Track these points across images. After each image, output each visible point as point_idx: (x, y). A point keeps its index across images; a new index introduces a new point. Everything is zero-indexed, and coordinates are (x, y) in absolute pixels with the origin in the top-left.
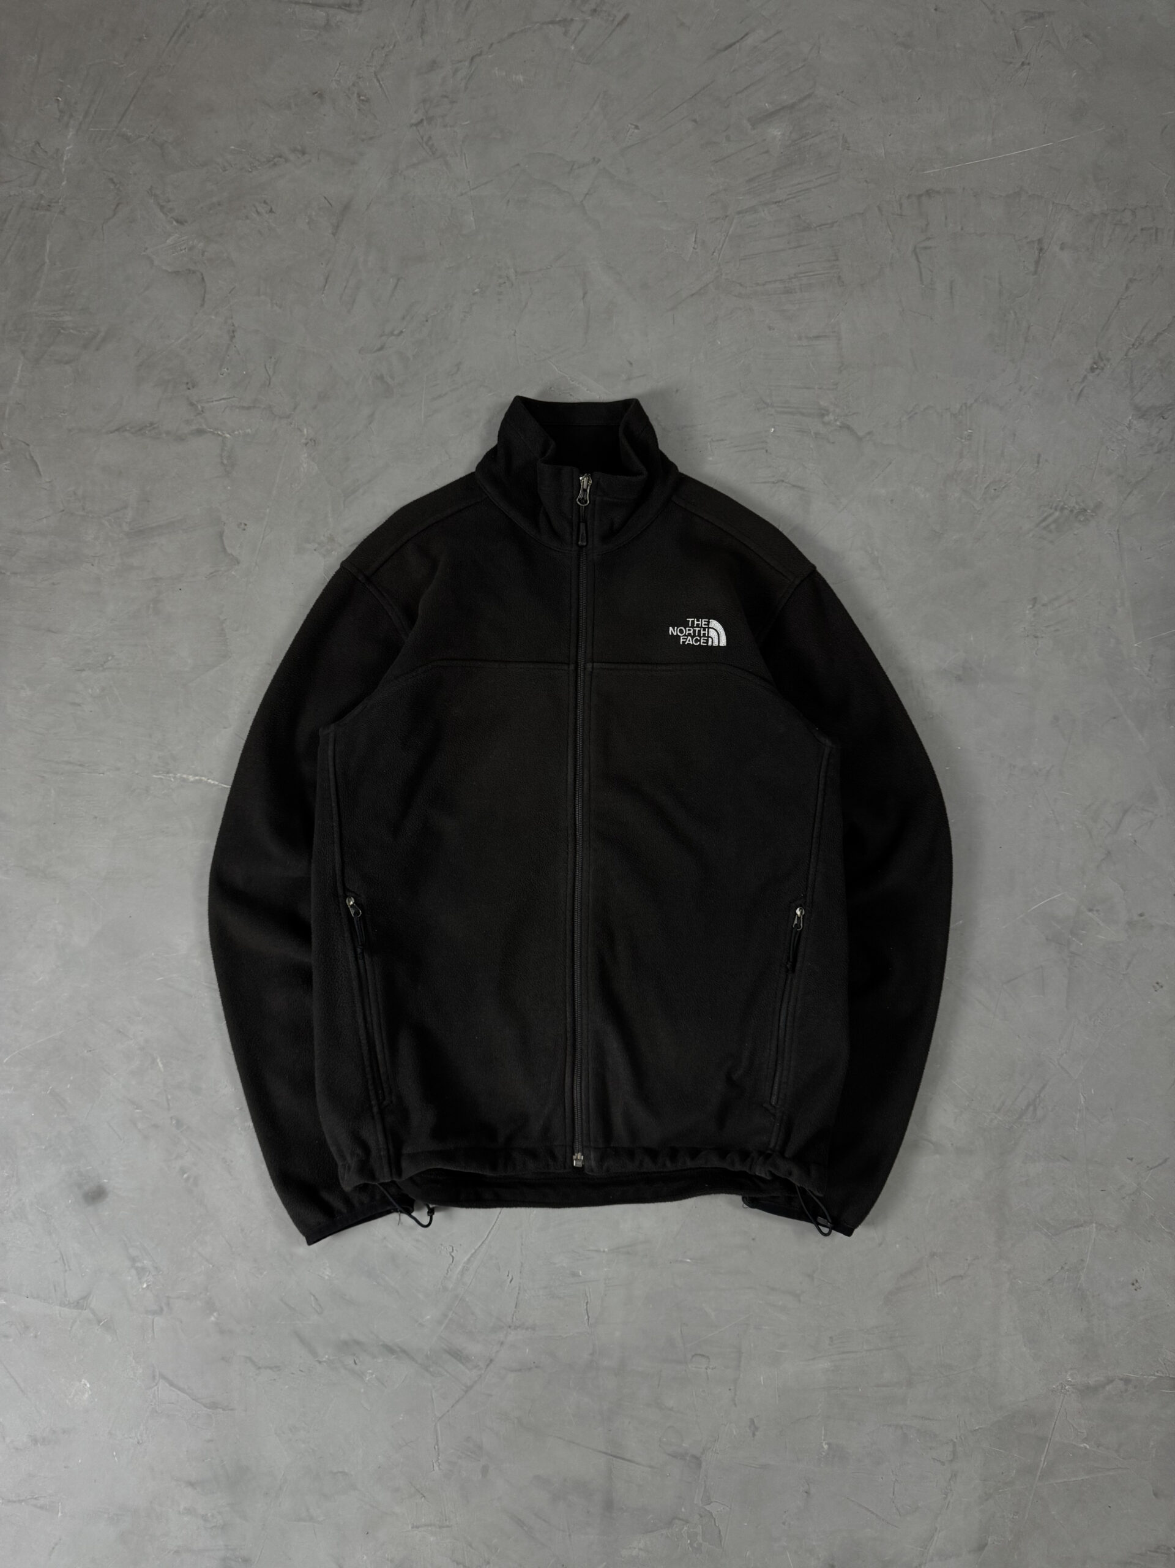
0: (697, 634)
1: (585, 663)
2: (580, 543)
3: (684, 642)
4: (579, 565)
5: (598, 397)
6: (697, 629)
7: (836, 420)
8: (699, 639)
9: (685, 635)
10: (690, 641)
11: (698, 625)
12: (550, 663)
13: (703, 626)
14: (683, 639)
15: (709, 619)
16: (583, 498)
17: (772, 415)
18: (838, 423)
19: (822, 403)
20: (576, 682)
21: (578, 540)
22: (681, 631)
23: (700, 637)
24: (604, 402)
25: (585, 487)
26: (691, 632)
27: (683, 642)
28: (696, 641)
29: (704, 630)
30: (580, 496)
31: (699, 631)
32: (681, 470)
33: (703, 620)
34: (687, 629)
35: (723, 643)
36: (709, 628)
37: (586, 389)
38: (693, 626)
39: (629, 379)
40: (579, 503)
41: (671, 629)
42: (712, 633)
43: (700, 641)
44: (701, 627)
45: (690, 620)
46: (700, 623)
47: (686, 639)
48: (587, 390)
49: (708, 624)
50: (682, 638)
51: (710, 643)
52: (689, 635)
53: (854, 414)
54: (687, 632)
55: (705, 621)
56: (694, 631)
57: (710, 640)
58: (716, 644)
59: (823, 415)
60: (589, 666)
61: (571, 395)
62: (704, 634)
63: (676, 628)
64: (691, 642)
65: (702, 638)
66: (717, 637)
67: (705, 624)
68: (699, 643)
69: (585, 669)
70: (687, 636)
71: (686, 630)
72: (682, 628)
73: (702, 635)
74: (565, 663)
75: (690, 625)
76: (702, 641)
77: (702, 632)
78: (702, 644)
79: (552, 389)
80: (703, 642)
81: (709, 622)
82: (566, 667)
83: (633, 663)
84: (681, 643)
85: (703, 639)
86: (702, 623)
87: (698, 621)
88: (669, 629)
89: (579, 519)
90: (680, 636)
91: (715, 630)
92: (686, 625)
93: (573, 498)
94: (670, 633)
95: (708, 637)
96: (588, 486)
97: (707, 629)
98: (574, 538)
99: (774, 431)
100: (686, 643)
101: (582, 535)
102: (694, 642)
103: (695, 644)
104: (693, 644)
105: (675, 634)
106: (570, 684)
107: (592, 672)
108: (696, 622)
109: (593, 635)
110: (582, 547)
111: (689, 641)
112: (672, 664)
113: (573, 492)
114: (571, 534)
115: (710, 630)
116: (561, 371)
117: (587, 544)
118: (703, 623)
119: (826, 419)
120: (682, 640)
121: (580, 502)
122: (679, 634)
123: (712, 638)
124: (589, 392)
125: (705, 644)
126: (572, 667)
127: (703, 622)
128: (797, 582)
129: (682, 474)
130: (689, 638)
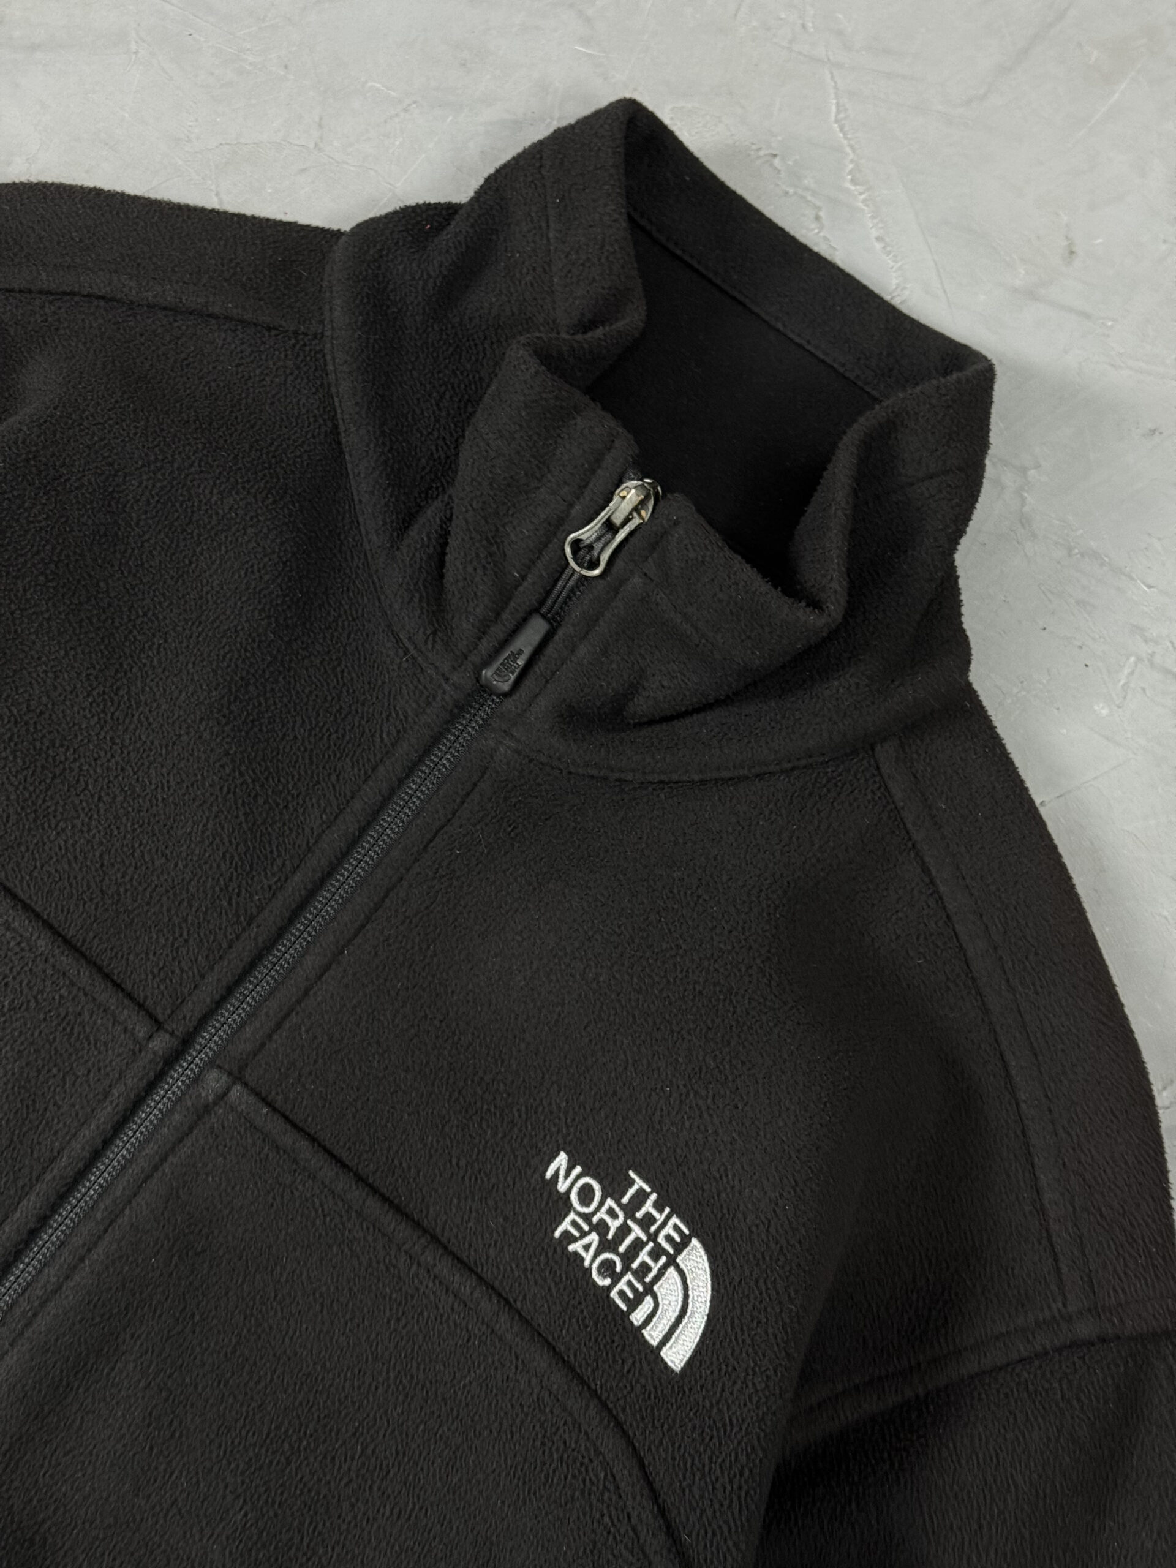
0: (622, 1249)
1: (211, 1064)
2: (487, 673)
3: (568, 1237)
4: (436, 740)
5: (894, 282)
6: (637, 1232)
8: (618, 1269)
9: (587, 1218)
10: (585, 1248)
11: (647, 1221)
12: (107, 977)
13: (661, 1239)
14: (574, 1224)
15: (694, 1233)
16: (590, 547)
20: (137, 1103)
21: (486, 664)
22: (586, 1195)
23: (626, 1268)
24: (905, 309)
25: (618, 520)
26: (614, 1225)
27: (566, 1233)
28: (607, 1268)
29: (656, 1254)
30: (587, 533)
31: (638, 1245)
32: (982, 677)
33: (675, 1220)
34: (610, 1202)
35: (676, 1356)
36: (672, 1262)
37: (874, 233)
38: (630, 1210)
39: (1031, 294)
40: (568, 550)
41: (562, 1159)
42: (669, 1289)
43: (616, 1278)
44: (653, 1237)
45: (639, 1183)
46: (660, 1218)
47: (584, 1234)
48: (879, 239)
49: (680, 1247)
50: (572, 1216)
51: (638, 1317)
52: (601, 1228)
54: (602, 1214)
55: (676, 1228)
56: (624, 1231)
57: (648, 1304)
58: (653, 1335)
60: (215, 1081)
61: (817, 218)
62: (645, 1268)
63: (578, 1169)
64: (588, 1258)
65: (629, 1276)
66: (673, 1315)
67: (669, 1238)
68: (607, 1282)
69: (197, 1080)
70: (594, 1228)
71: (602, 1203)
72: (596, 1186)
73: (635, 1265)
74: (151, 1016)
75: (625, 1200)
76: (622, 1285)
77: (644, 1256)
78: (614, 1294)
79: (777, 162)
80: (622, 1293)
81: (685, 1243)
82: (141, 1032)
83: (360, 1179)
84: (557, 1234)
85: (629, 1283)
86: (664, 1224)
87: (659, 1206)
88: (557, 1155)
89: (542, 603)
90: (569, 1207)
91: (686, 1296)
92: (614, 1187)
93: (562, 524)
94: (549, 1174)
95: (649, 1290)
96: (627, 520)
97: (663, 1259)
98: (485, 646)
100: (571, 1248)
101: (515, 656)
102: (595, 1266)
103: (595, 1275)
104: (589, 1270)
105: (562, 1187)
106: (115, 1092)
107: (207, 1109)
108: (648, 1207)
109: (306, 993)
110: (484, 690)
111: (587, 1248)
112: (480, 1278)
113: (571, 505)
114: (483, 630)
115: (671, 1271)
116: (842, 129)
117: (507, 695)
118: (669, 1230)
120: (566, 1225)
121: (575, 552)
122: (574, 1197)
123: (656, 1305)
124: (878, 246)
125: (623, 1307)
126: (160, 1044)
127: (673, 1226)
128: (1084, 1329)
129: (970, 694)
130: (594, 1238)
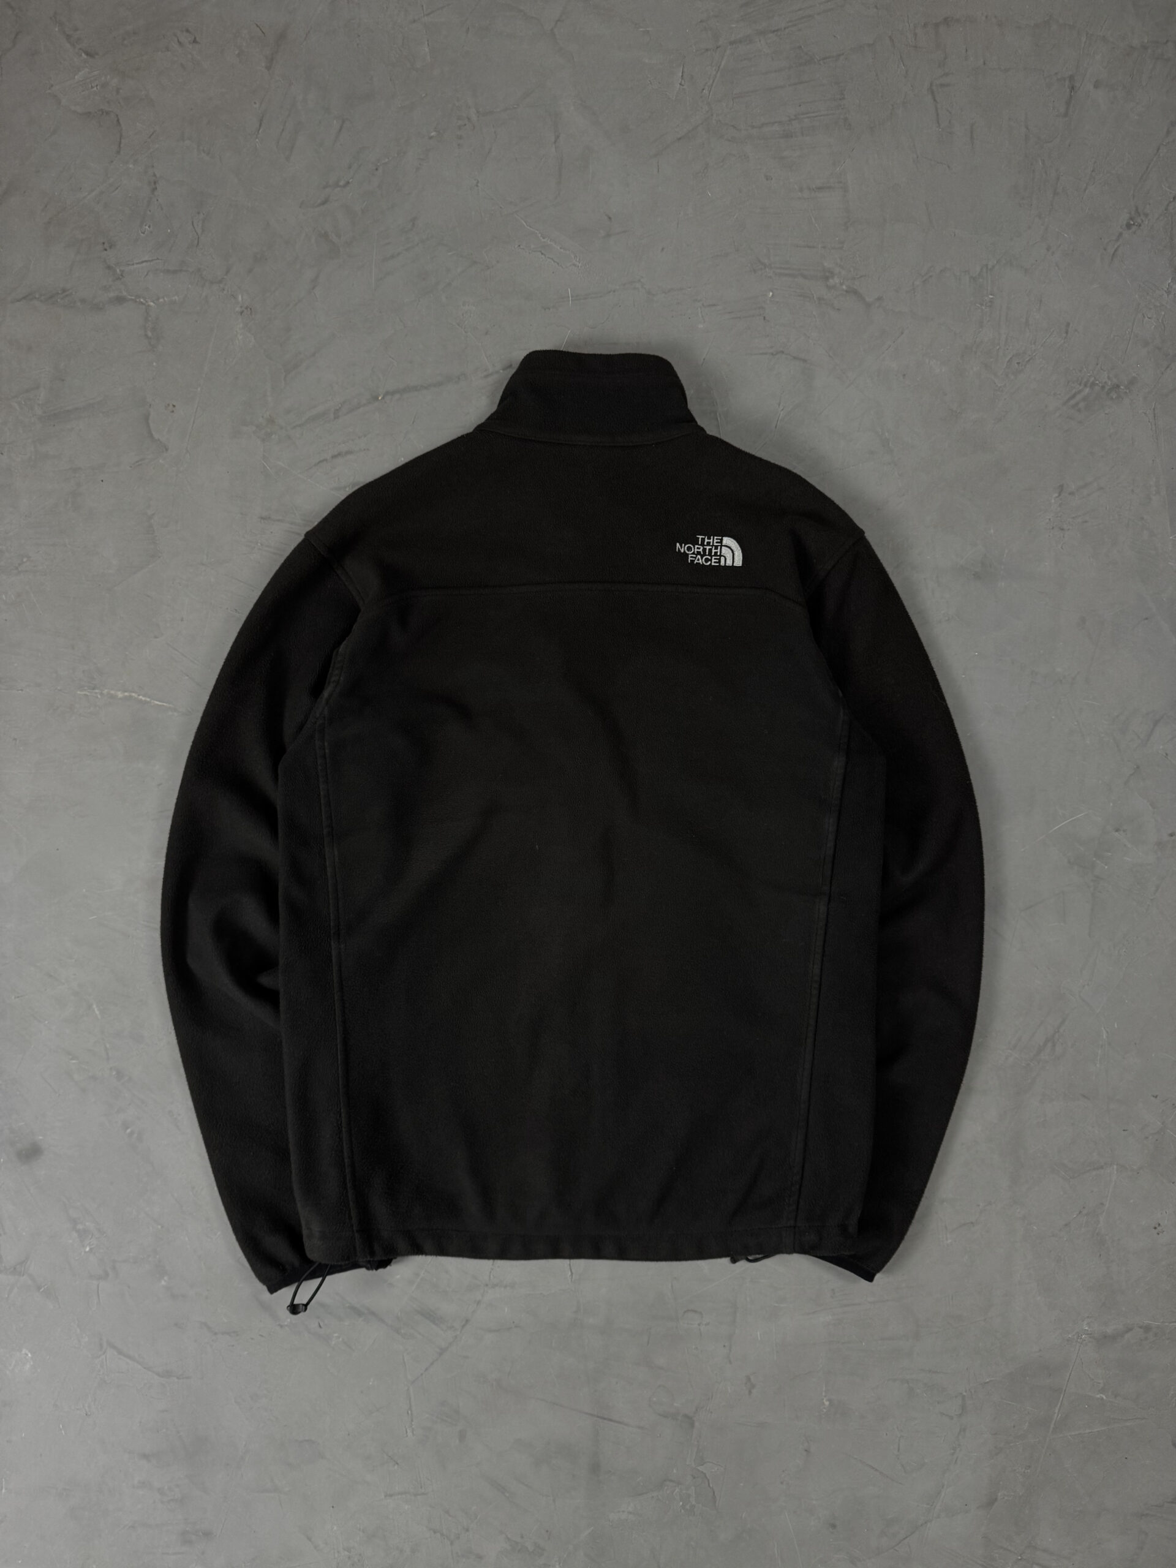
7: (842, 284)
17: (770, 277)
18: (844, 287)
19: (826, 264)
53: (861, 277)
59: (827, 278)
99: (773, 296)
119: (831, 282)
